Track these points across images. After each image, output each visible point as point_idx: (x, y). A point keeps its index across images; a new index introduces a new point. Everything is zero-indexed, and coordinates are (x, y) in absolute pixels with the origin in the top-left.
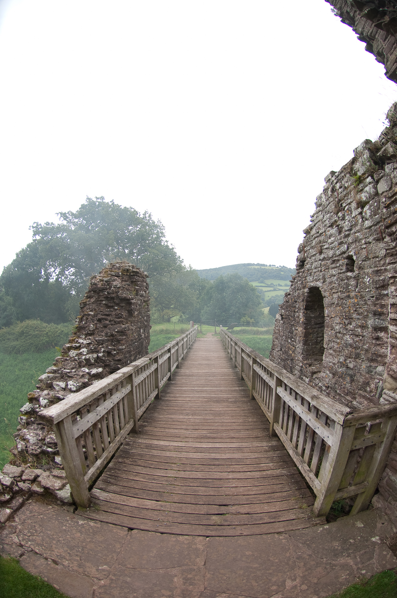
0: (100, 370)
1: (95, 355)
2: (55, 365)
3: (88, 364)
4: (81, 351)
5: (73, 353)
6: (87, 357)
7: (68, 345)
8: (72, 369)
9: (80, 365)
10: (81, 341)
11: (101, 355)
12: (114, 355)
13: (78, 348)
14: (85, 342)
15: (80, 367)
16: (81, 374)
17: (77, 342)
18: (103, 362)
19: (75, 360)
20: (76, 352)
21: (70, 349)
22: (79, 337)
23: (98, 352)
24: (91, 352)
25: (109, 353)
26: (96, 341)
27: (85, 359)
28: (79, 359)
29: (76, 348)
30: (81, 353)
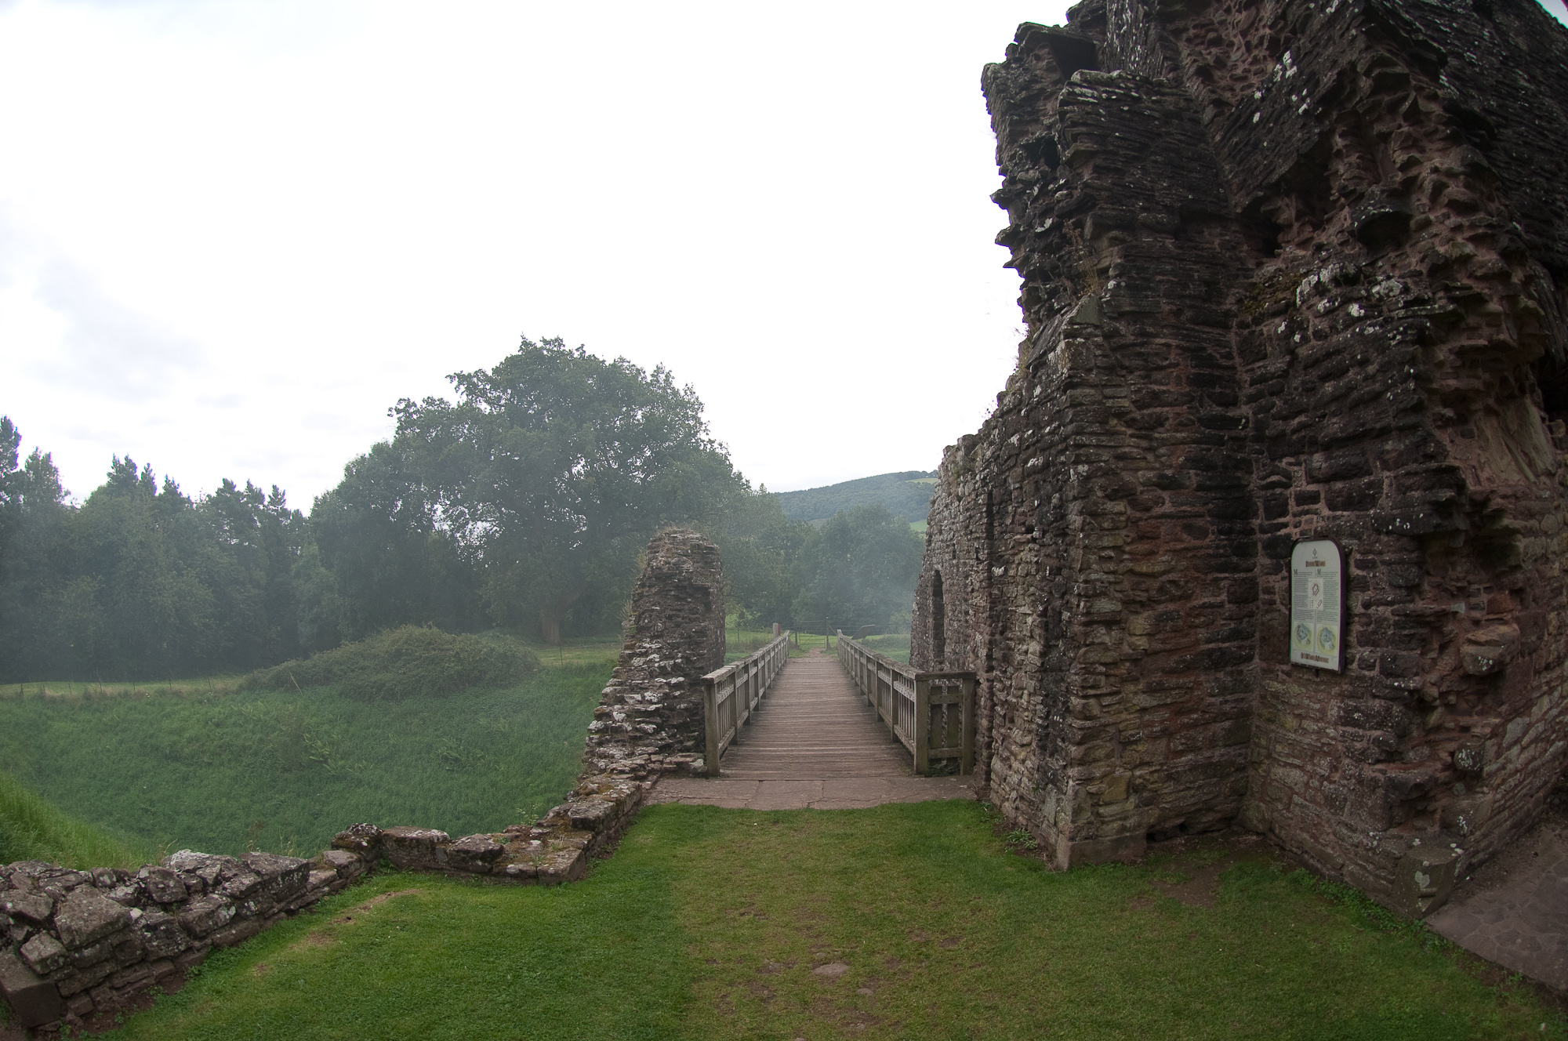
0: (681, 679)
1: (672, 662)
2: (614, 677)
3: (663, 671)
4: (652, 657)
5: (637, 662)
6: (663, 664)
7: (627, 651)
8: (643, 679)
9: (652, 675)
10: (647, 646)
11: (679, 661)
12: (694, 662)
13: (646, 654)
14: (653, 646)
15: (651, 677)
16: (658, 684)
17: (640, 647)
18: (683, 670)
19: (643, 670)
20: (643, 659)
21: (631, 656)
22: (642, 641)
23: (673, 658)
24: (664, 658)
25: (687, 659)
26: (669, 644)
27: (660, 667)
28: (649, 667)
29: (641, 655)
30: (651, 660)
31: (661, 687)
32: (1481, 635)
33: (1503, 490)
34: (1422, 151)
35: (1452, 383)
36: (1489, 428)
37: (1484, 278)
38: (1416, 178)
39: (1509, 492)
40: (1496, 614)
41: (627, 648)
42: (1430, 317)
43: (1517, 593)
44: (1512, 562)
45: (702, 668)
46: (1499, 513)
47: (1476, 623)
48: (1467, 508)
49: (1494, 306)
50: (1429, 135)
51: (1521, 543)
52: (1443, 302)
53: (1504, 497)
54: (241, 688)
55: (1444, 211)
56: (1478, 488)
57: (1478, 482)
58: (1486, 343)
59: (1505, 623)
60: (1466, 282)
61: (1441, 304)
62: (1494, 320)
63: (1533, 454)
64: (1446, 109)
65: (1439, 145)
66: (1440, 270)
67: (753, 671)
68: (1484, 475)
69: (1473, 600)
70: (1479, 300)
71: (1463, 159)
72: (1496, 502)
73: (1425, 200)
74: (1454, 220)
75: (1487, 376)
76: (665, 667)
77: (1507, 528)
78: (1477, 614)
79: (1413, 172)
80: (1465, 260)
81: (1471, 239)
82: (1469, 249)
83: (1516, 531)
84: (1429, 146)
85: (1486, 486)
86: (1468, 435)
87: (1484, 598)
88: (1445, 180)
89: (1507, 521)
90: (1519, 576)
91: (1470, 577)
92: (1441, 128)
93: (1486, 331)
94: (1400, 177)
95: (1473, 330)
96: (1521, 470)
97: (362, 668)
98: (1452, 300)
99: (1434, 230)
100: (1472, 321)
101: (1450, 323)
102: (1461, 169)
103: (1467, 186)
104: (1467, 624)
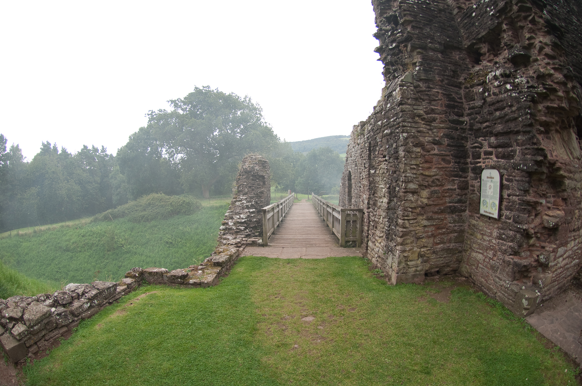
0: (254, 210)
1: (251, 204)
2: (229, 209)
3: (248, 207)
4: (243, 202)
5: (238, 203)
6: (247, 204)
7: (234, 200)
8: (240, 210)
9: (243, 208)
10: (242, 197)
11: (253, 203)
12: (259, 204)
13: (241, 201)
14: (244, 198)
15: (243, 209)
17: (239, 198)
18: (254, 206)
19: (240, 206)
20: (240, 203)
21: (235, 202)
22: (239, 196)
23: (251, 202)
24: (248, 202)
25: (256, 202)
26: (249, 197)
27: (246, 205)
28: (242, 206)
29: (239, 201)
30: (243, 203)
31: (246, 213)
32: (551, 213)
33: (561, 161)
34: (536, 34)
35: (544, 118)
36: (557, 137)
37: (557, 83)
38: (533, 43)
39: (563, 162)
40: (556, 206)
41: (234, 198)
42: (537, 93)
43: (564, 200)
44: (563, 188)
45: (262, 206)
46: (559, 169)
47: (549, 208)
48: (547, 165)
49: (560, 94)
50: (539, 30)
51: (567, 182)
52: (542, 89)
53: (561, 163)
54: (92, 221)
55: (543, 57)
56: (551, 158)
57: (552, 156)
58: (557, 106)
59: (560, 210)
60: (551, 83)
61: (540, 89)
62: (560, 98)
63: (573, 150)
64: (545, 22)
65: (542, 34)
66: (541, 77)
67: (281, 207)
68: (554, 154)
69: (548, 199)
70: (555, 91)
71: (551, 40)
72: (558, 165)
73: (536, 52)
74: (547, 61)
75: (557, 118)
76: (248, 205)
77: (561, 175)
78: (549, 205)
79: (532, 41)
80: (550, 75)
81: (553, 68)
82: (552, 72)
83: (565, 177)
84: (538, 33)
85: (555, 158)
86: (549, 138)
87: (552, 199)
88: (544, 46)
89: (562, 172)
90: (565, 194)
91: (547, 191)
92: (543, 28)
93: (557, 102)
94: (527, 42)
95: (552, 101)
96: (568, 155)
97: (136, 211)
98: (545, 88)
99: (539, 63)
100: (552, 97)
101: (544, 97)
102: (550, 43)
103: (552, 50)
104: (545, 208)
